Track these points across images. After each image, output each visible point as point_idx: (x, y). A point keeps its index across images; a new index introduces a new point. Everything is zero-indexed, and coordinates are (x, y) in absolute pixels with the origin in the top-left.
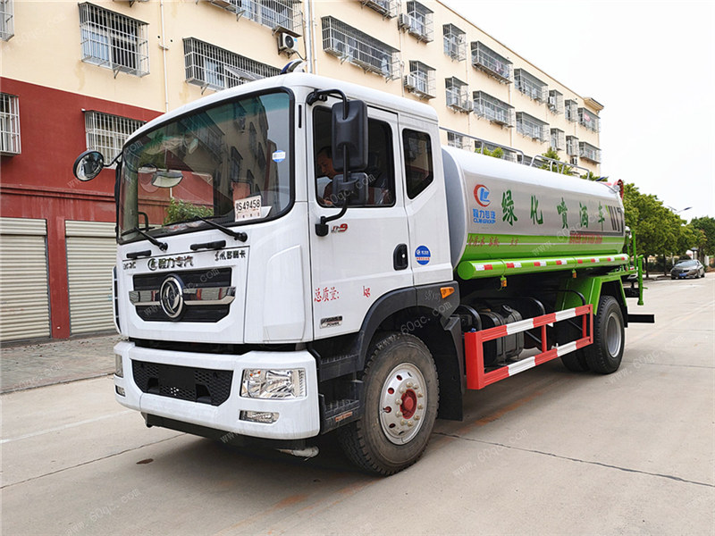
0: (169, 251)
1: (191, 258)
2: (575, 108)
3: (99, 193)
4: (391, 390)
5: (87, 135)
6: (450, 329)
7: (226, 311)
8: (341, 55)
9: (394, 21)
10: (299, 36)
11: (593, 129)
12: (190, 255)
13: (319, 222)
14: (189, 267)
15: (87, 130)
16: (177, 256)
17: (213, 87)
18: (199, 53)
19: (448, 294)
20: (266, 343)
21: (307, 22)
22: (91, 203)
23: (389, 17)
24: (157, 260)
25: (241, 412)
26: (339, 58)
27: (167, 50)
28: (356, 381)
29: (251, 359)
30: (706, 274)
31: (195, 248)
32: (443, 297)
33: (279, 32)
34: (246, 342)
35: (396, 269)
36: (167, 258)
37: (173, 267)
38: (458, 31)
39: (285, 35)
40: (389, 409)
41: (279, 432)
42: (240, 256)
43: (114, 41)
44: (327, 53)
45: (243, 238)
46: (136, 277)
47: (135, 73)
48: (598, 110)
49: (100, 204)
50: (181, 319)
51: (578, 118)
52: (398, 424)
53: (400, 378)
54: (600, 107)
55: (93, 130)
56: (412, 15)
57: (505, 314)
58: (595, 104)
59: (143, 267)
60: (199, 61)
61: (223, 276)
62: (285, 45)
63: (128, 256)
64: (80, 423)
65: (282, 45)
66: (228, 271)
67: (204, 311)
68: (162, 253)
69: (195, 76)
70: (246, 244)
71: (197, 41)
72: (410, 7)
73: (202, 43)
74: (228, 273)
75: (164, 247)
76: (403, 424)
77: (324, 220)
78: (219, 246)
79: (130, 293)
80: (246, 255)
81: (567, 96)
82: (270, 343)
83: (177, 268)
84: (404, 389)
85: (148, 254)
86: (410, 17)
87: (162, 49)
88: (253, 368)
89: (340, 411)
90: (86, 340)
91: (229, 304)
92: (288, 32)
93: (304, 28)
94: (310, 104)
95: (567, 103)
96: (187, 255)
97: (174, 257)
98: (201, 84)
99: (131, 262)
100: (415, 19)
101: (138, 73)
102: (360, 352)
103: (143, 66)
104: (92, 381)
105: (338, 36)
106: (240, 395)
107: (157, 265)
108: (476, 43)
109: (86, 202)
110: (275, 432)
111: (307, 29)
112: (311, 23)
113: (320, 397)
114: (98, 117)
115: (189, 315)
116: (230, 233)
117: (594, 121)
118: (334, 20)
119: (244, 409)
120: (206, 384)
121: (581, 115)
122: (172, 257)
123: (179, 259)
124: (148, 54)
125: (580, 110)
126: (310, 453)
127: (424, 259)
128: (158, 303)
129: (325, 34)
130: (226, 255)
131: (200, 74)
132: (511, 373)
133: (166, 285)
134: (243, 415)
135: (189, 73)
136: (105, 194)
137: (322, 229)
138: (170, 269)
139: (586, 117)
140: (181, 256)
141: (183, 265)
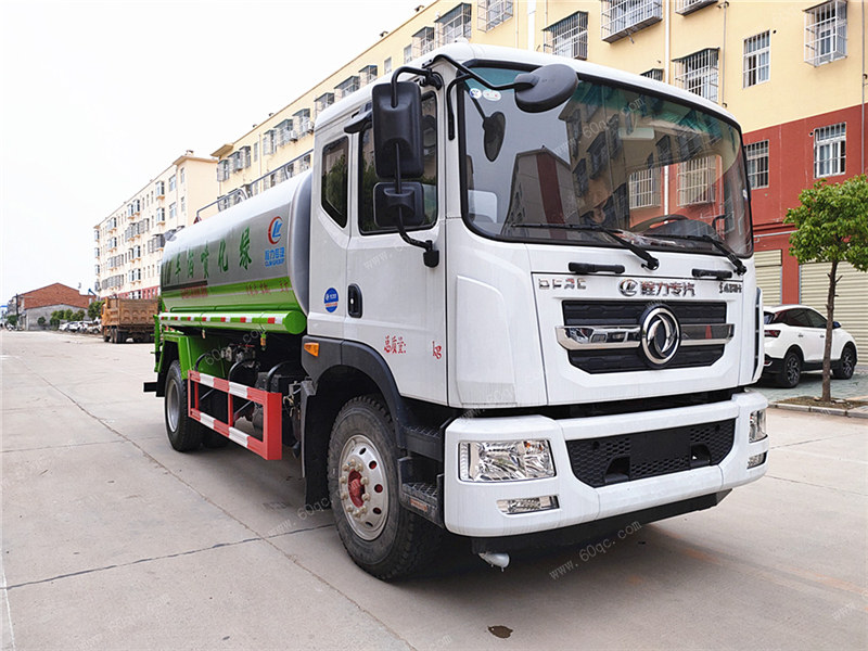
0: (659, 272)
1: (693, 285)
7: (721, 352)
12: (692, 282)
14: (688, 297)
16: (673, 281)
24: (638, 282)
31: (697, 273)
36: (658, 281)
37: (667, 294)
42: (738, 290)
46: (568, 303)
63: (572, 267)
66: (724, 304)
68: (644, 272)
70: (740, 278)
74: (723, 308)
83: (672, 297)
85: (617, 270)
96: (687, 282)
97: (669, 282)
122: (664, 281)
123: (675, 285)
130: (729, 288)
138: (661, 297)
140: (678, 281)
141: (681, 293)
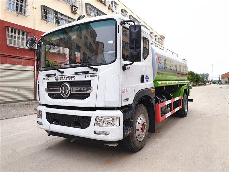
0: (64, 74)
2: (157, 37)
3: (11, 55)
4: (139, 123)
5: (7, 35)
6: (153, 103)
7: (88, 96)
8: (91, 15)
9: (107, 7)
10: (78, 8)
11: (162, 44)
12: (74, 76)
13: (123, 66)
14: (73, 80)
15: (7, 33)
16: (68, 76)
17: (51, 22)
18: (46, 11)
19: (153, 92)
20: (105, 107)
21: (81, 4)
22: (8, 58)
23: (106, 5)
24: (59, 77)
25: (95, 131)
26: (90, 16)
27: (35, 8)
28: (131, 120)
29: (98, 113)
30: (192, 88)
31: (76, 73)
32: (152, 92)
33: (72, 6)
34: (96, 107)
35: (141, 83)
36: (64, 76)
37: (66, 80)
38: (126, 11)
39: (74, 7)
40: (138, 130)
41: (110, 138)
42: (95, 76)
43: (18, 4)
44: (87, 14)
45: (96, 70)
46: (48, 83)
47: (24, 15)
48: (163, 39)
49: (11, 58)
50: (68, 98)
51: (158, 41)
52: (141, 135)
53: (141, 119)
54: (163, 38)
55: (9, 33)
56: (113, 5)
57: (163, 98)
58: (163, 37)
59: (52, 79)
60: (46, 13)
61: (88, 84)
62: (74, 11)
63: (46, 75)
64: (16, 134)
65: (73, 10)
66: (90, 81)
67: (79, 96)
68: (61, 75)
69: (44, 18)
70: (98, 72)
71: (46, 7)
72: (112, 2)
73: (47, 7)
74: (90, 82)
75: (63, 72)
76: (142, 135)
77: (125, 65)
78: (87, 73)
79: (46, 88)
80: (98, 76)
81: (155, 34)
82: (106, 107)
83: (68, 80)
84: (142, 123)
85: (55, 75)
86: (112, 6)
87: (34, 8)
88: (99, 116)
89: (128, 131)
90: (5, 105)
91: (90, 93)
92: (75, 6)
93: (80, 6)
94: (121, 25)
95: (155, 36)
96: (72, 76)
97: (67, 76)
98: (46, 21)
99: (47, 77)
100: (113, 6)
101: (25, 15)
102: (133, 110)
103: (27, 13)
104: (12, 119)
105: (90, 9)
106: (95, 125)
107: (59, 79)
108: (131, 16)
109: (6, 57)
110: (108, 138)
111: (81, 6)
112: (82, 4)
113: (124, 126)
114: (11, 29)
115: (72, 97)
116: (92, 68)
117: (162, 42)
118: (89, 4)
119: (96, 130)
120: (79, 121)
121: (159, 40)
122: (66, 76)
123: (69, 77)
124: (29, 10)
125: (159, 38)
126: (116, 145)
127: (147, 80)
128: (59, 92)
129: (86, 8)
130: (89, 76)
131: (46, 17)
132: (166, 117)
133: (63, 86)
134: (95, 133)
135: (42, 17)
136: (13, 55)
137: (124, 68)
139: (160, 40)
140: (70, 76)
141: (71, 79)
